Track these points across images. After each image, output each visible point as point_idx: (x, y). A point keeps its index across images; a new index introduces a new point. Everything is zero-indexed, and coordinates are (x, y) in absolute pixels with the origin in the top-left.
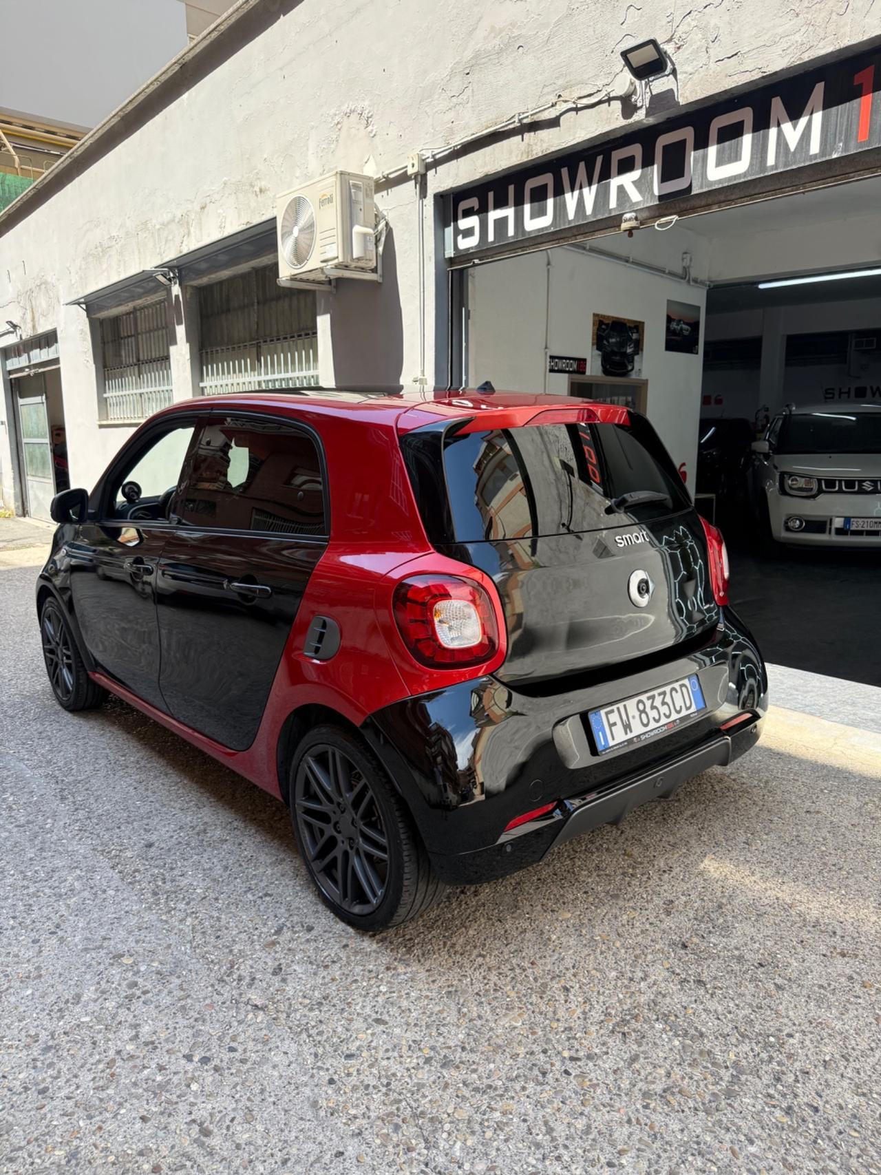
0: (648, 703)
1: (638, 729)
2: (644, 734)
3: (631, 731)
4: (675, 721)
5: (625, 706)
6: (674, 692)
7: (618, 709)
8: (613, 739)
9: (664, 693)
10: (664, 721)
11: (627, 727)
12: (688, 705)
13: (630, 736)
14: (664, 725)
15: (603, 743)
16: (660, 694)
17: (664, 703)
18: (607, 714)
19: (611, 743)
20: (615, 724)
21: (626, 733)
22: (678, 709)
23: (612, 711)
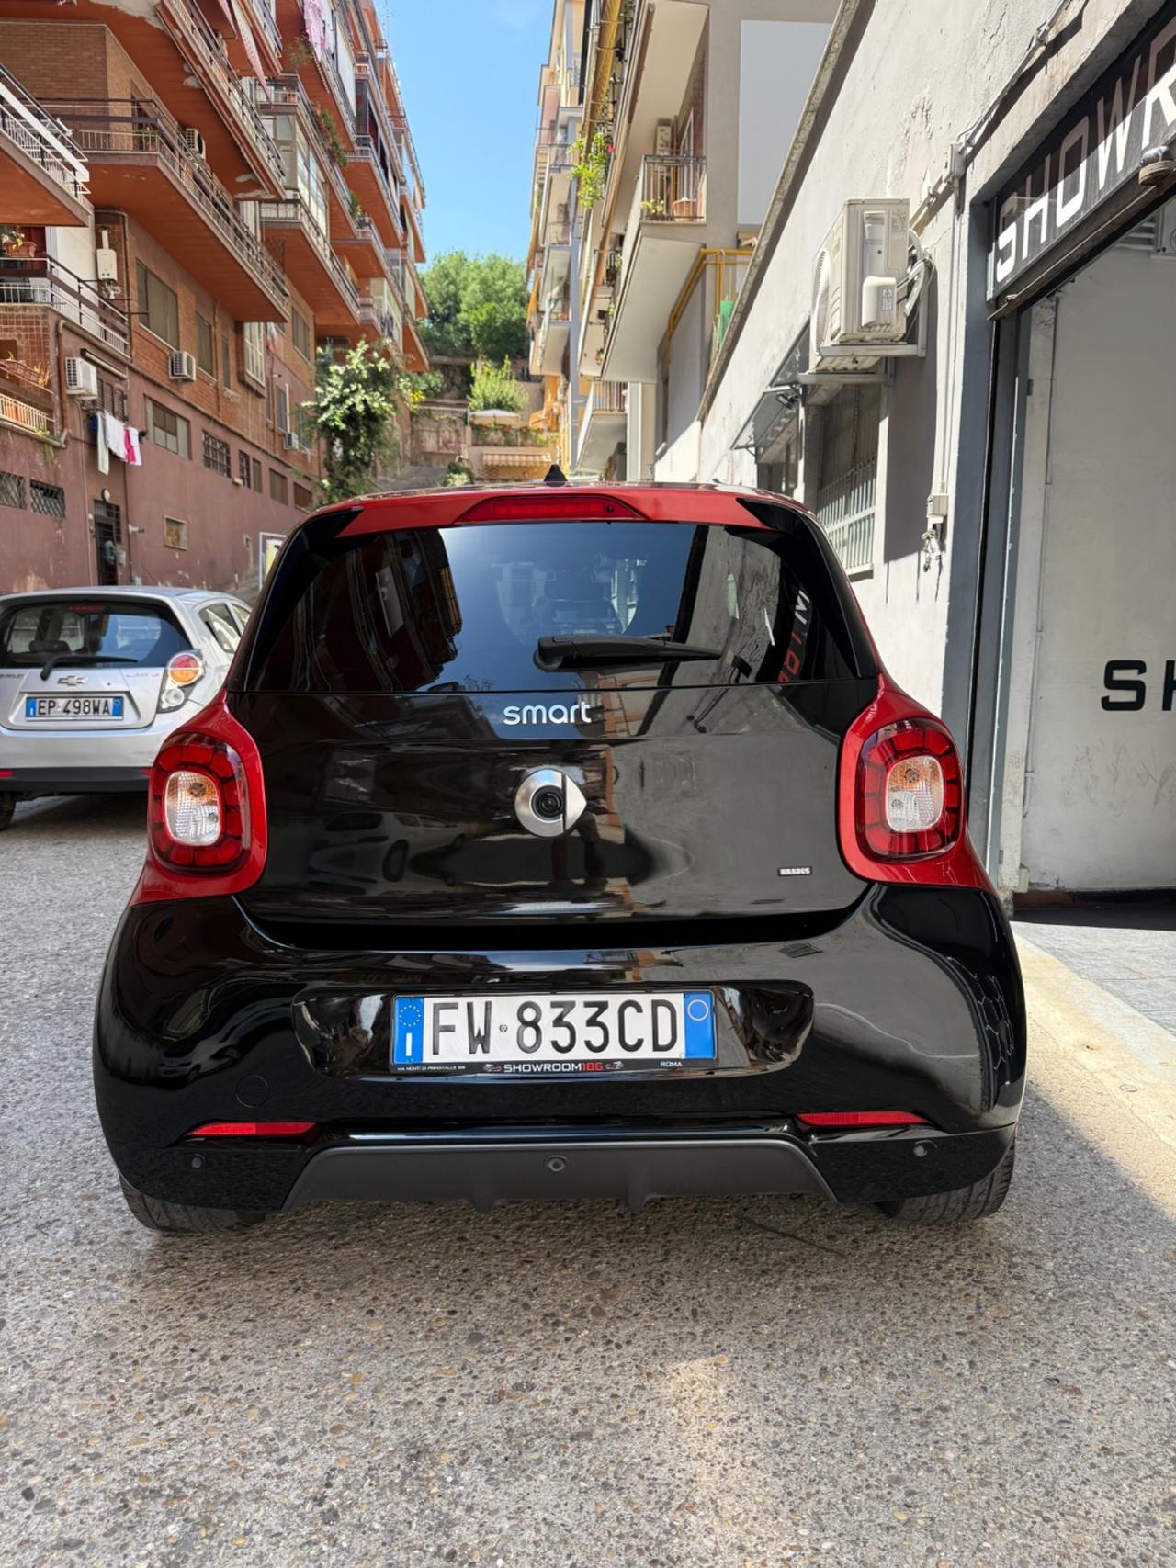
0: (549, 1015)
1: (504, 1049)
2: (517, 1063)
3: (485, 1051)
4: (611, 1062)
5: (488, 1006)
6: (630, 1011)
7: (470, 1007)
8: (436, 1052)
9: (603, 1006)
10: (581, 1052)
11: (480, 1040)
12: (664, 1039)
13: (479, 1056)
14: (576, 1062)
15: (409, 1053)
16: (588, 1005)
17: (592, 1022)
18: (437, 1008)
19: (428, 1057)
20: (450, 1029)
21: (472, 1051)
22: (631, 1041)
23: (455, 1006)
